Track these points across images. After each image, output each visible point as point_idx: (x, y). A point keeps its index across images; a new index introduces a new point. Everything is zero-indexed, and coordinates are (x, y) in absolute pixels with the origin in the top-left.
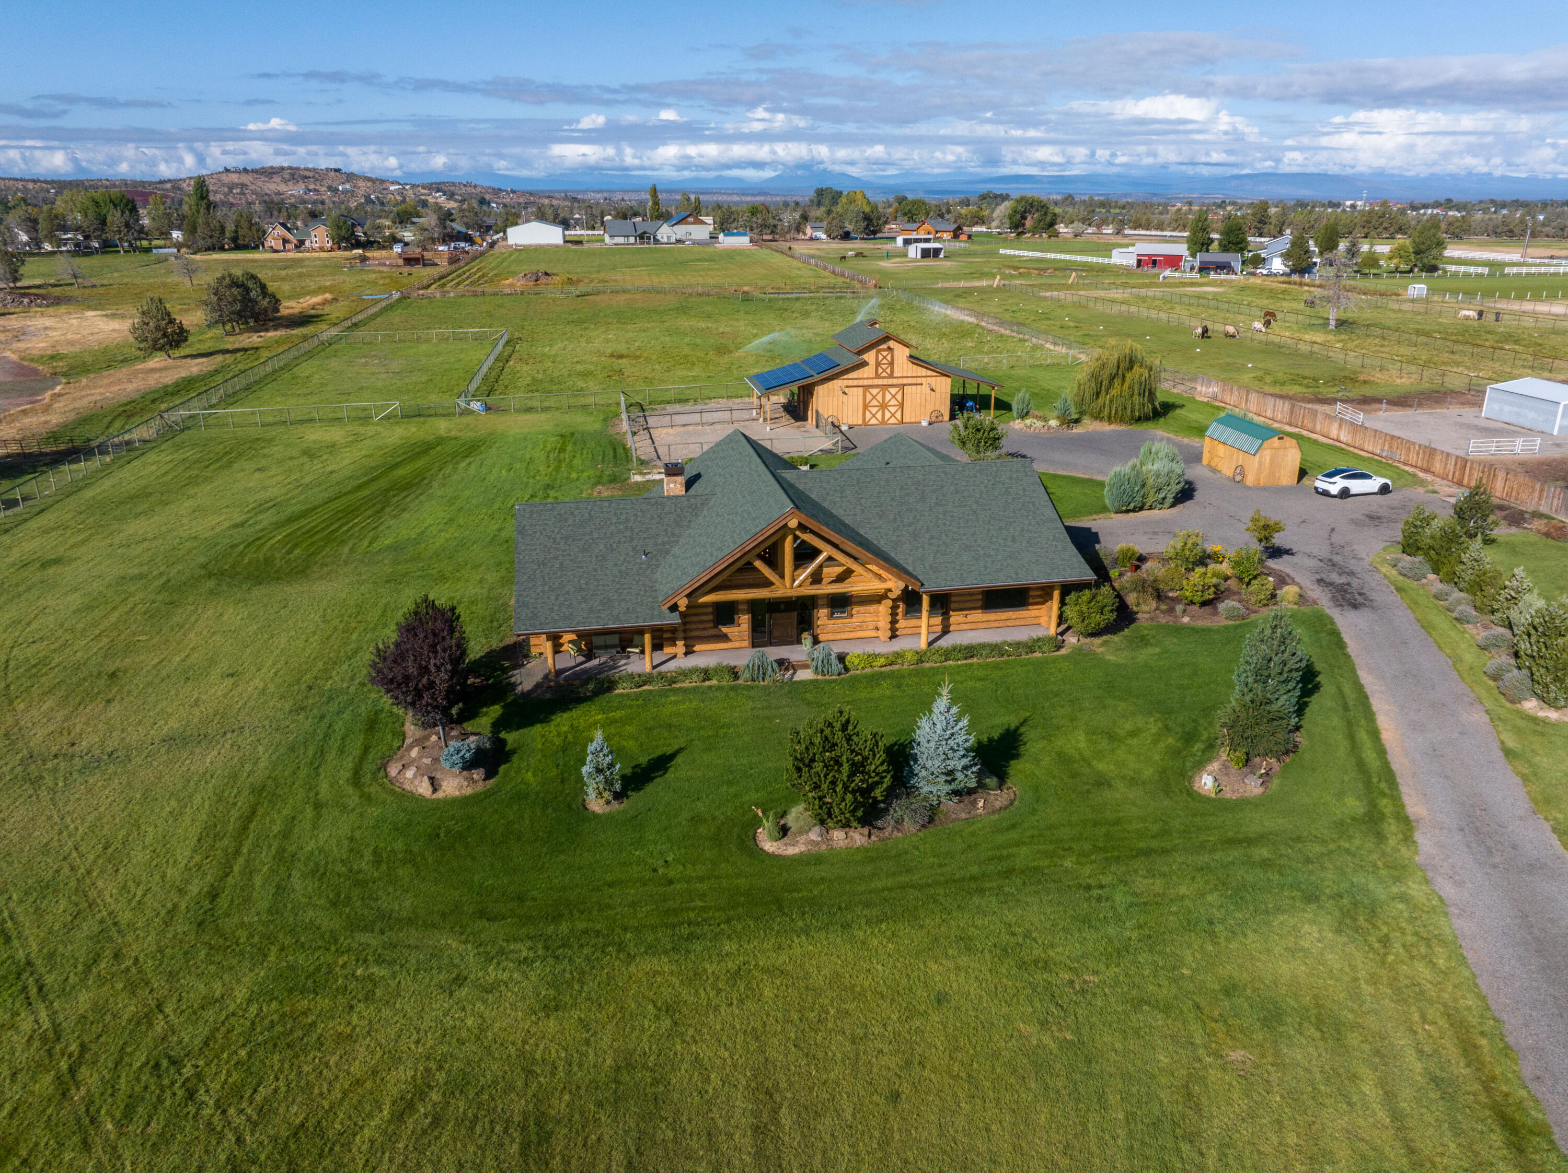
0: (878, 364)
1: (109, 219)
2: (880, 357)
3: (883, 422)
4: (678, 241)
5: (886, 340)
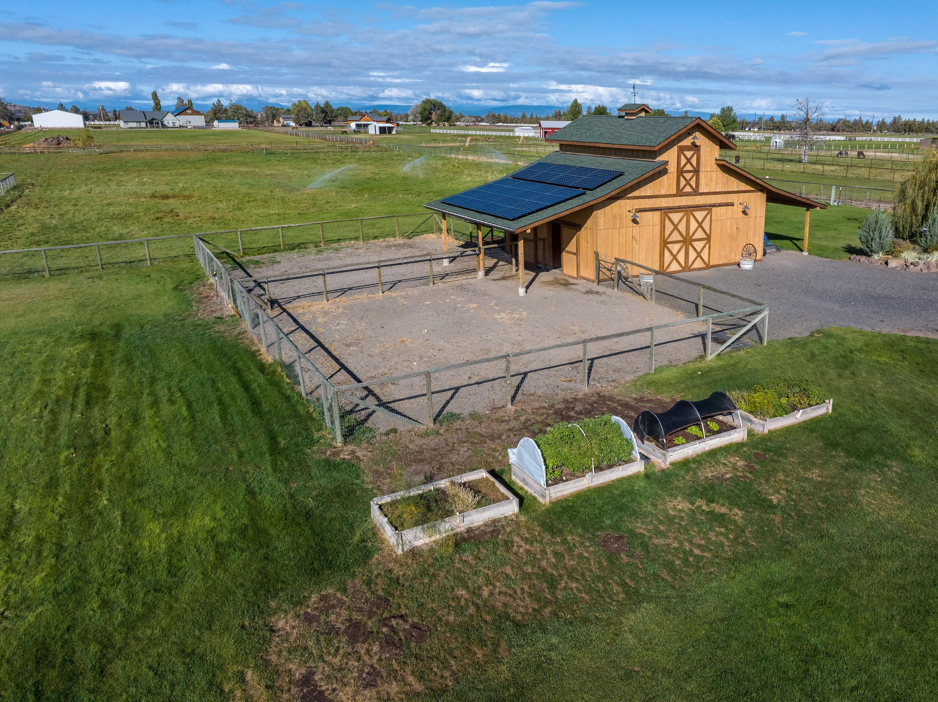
0: (680, 172)
2: (683, 161)
3: (687, 268)
5: (689, 133)
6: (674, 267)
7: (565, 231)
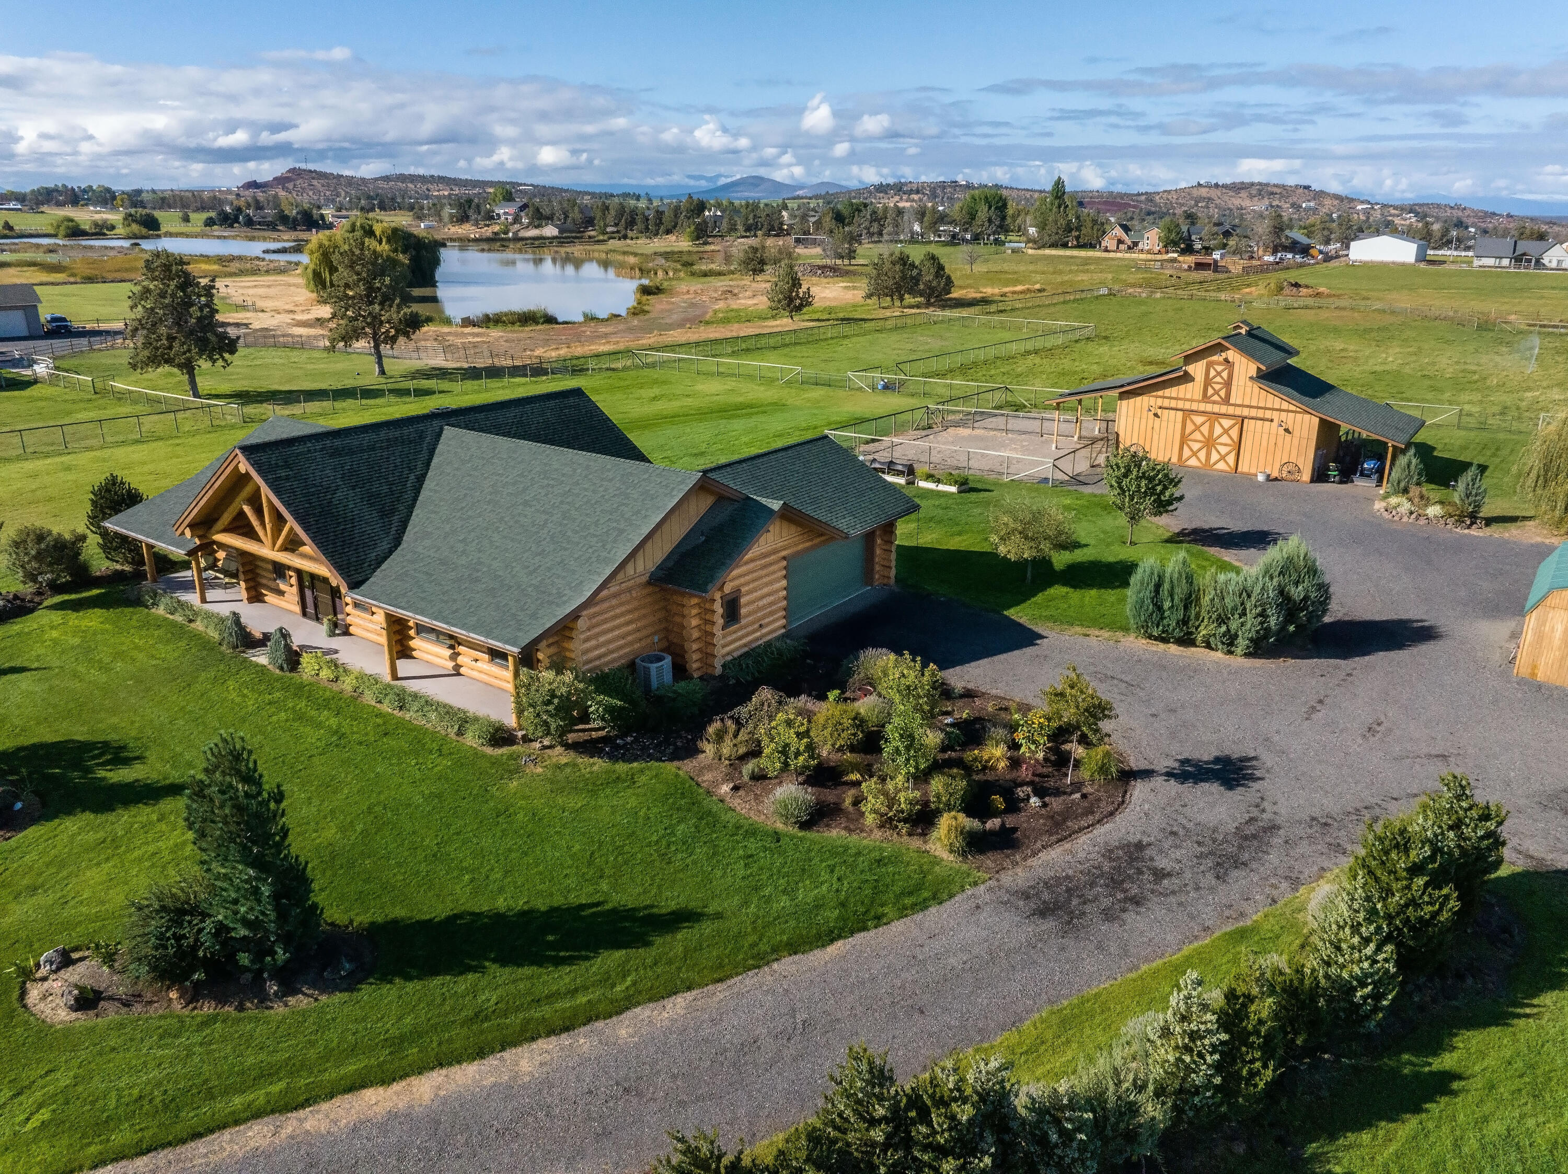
0: (1208, 382)
1: (979, 214)
2: (1212, 373)
3: (1206, 466)
6: (1193, 462)
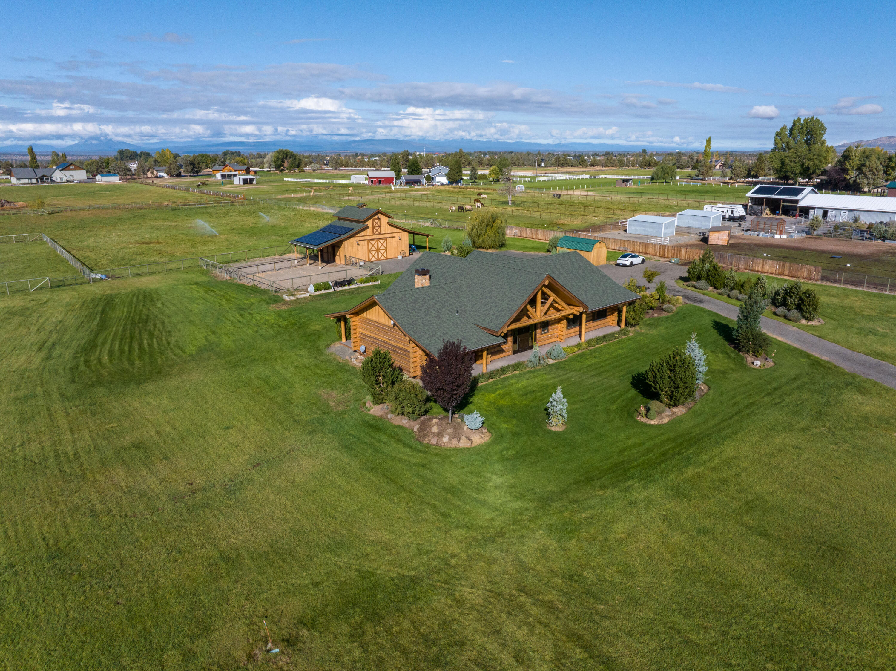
0: (374, 227)
3: (378, 259)
4: (68, 181)
5: (376, 214)
6: (373, 259)
7: (336, 249)
